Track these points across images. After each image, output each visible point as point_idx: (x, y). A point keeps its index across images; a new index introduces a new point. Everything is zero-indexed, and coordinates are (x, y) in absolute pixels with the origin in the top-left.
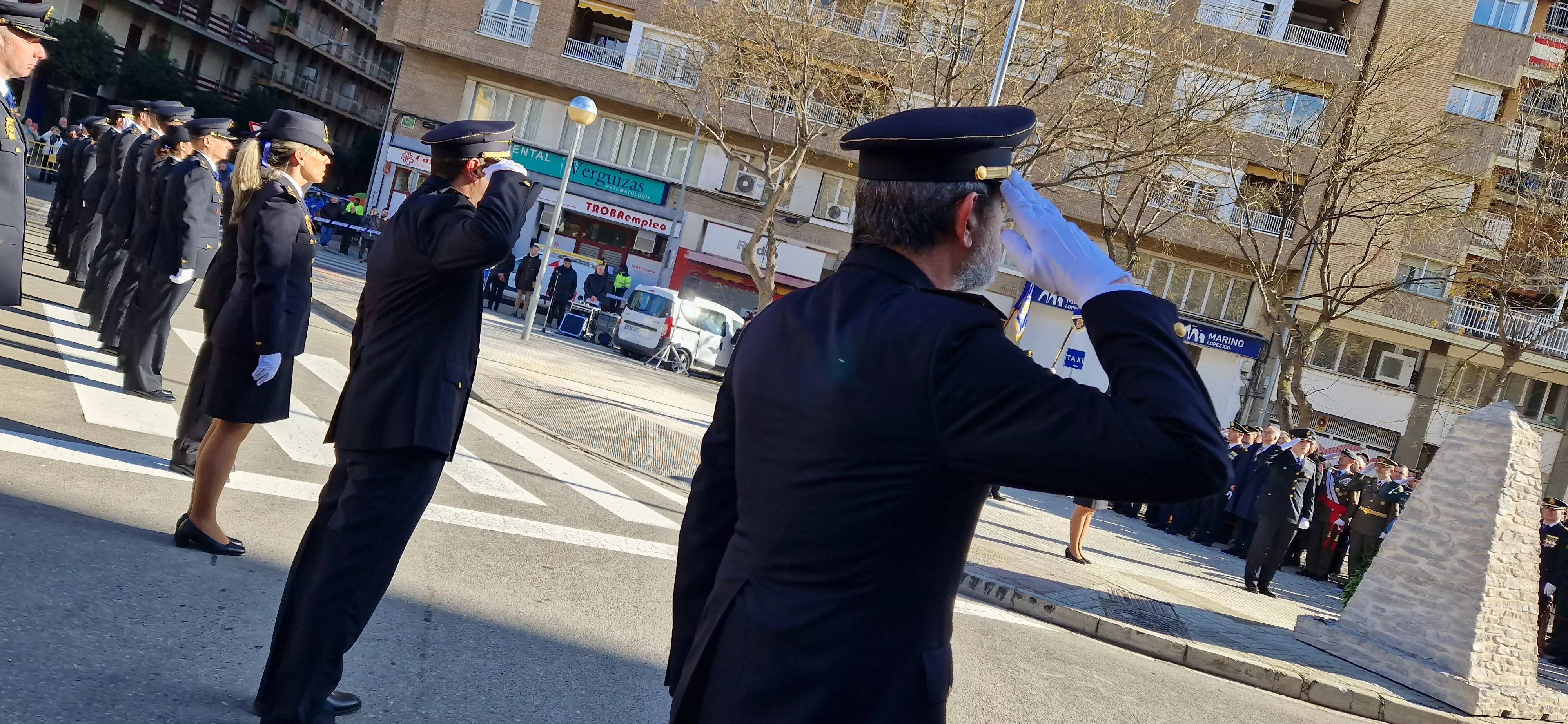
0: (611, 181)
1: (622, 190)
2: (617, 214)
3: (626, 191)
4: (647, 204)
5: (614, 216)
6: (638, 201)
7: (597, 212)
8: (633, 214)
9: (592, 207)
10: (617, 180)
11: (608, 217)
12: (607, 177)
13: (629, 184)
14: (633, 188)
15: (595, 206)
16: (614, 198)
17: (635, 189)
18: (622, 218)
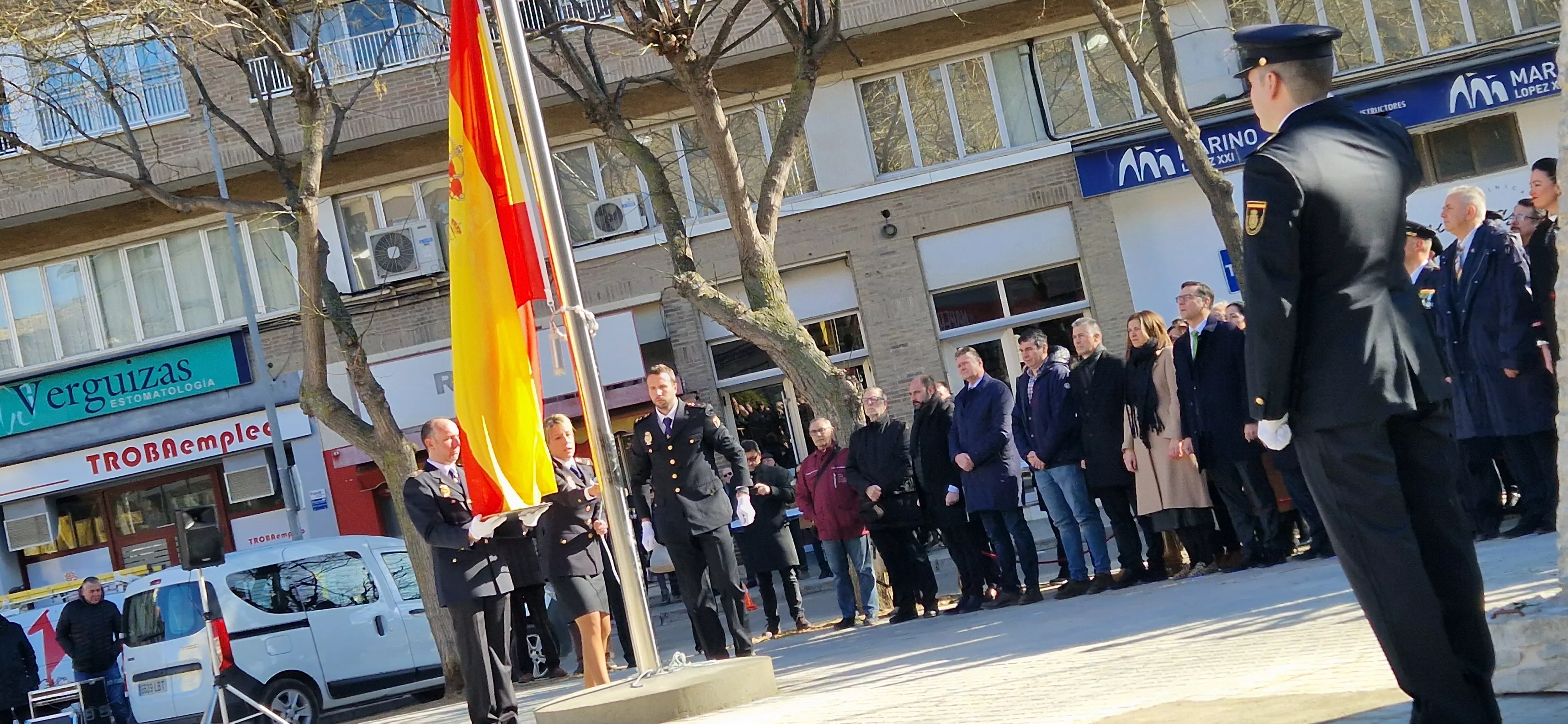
0: (116, 388)
1: (147, 396)
2: (160, 449)
3: (156, 392)
4: (212, 398)
5: (156, 458)
6: (191, 402)
7: (117, 467)
8: (194, 433)
9: (100, 462)
10: (127, 380)
11: (144, 466)
12: (103, 384)
13: (156, 376)
14: (168, 379)
15: (107, 456)
16: (140, 421)
17: (173, 381)
18: (175, 454)
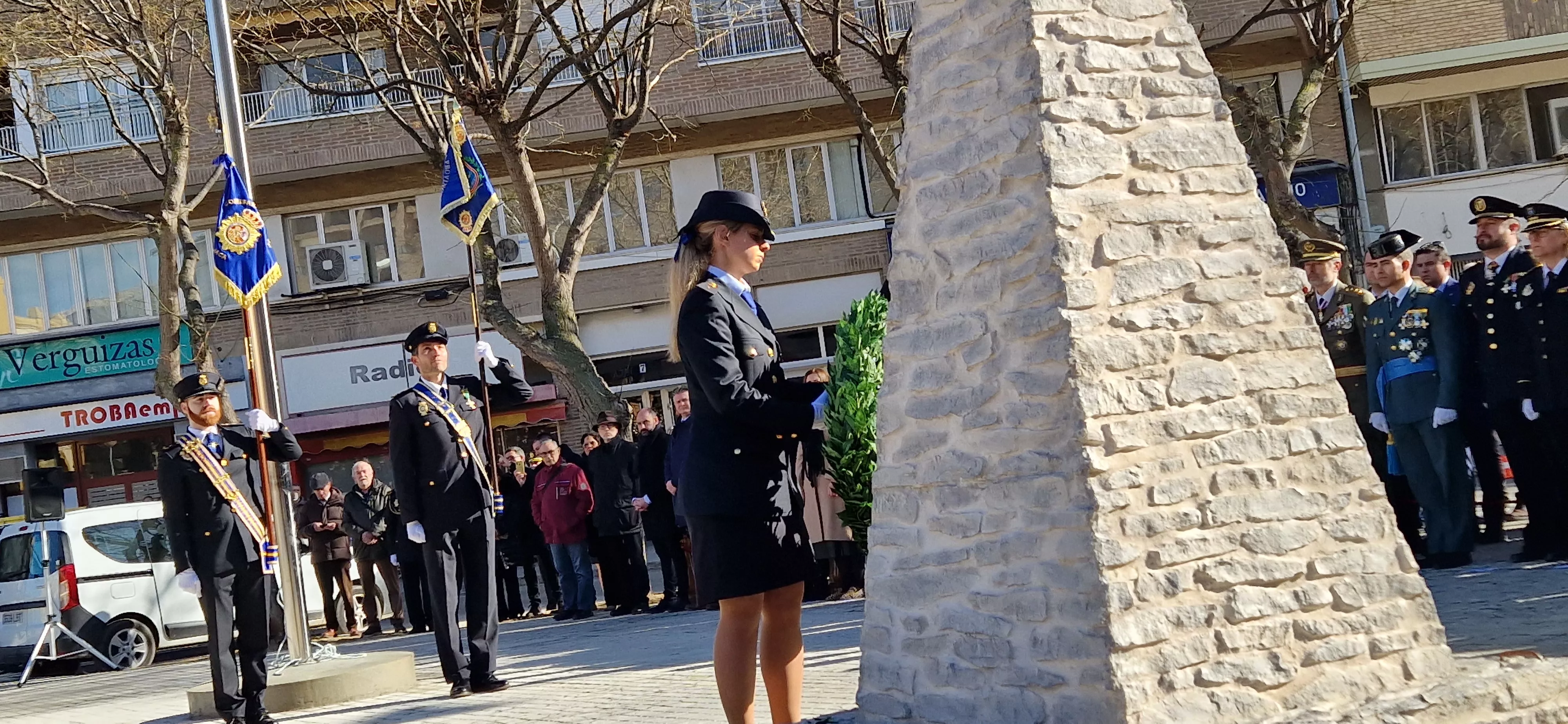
1: (116, 366)
2: (122, 411)
3: (123, 364)
5: (119, 418)
6: (151, 374)
8: (152, 400)
9: (73, 418)
10: (100, 351)
11: (108, 423)
12: (80, 354)
13: (124, 350)
14: (134, 354)
16: (108, 386)
17: (138, 355)
18: (135, 416)
